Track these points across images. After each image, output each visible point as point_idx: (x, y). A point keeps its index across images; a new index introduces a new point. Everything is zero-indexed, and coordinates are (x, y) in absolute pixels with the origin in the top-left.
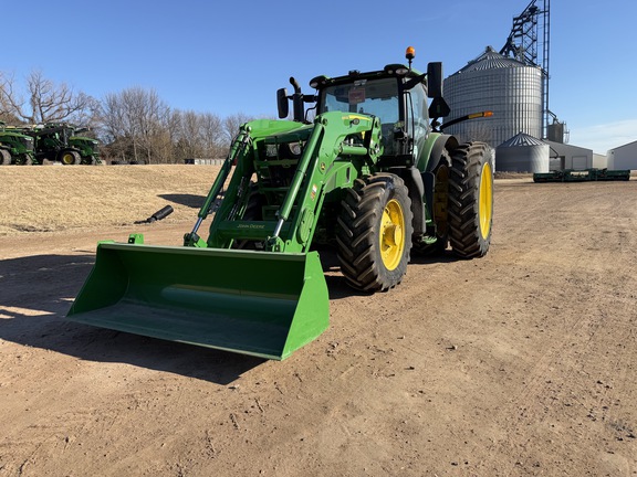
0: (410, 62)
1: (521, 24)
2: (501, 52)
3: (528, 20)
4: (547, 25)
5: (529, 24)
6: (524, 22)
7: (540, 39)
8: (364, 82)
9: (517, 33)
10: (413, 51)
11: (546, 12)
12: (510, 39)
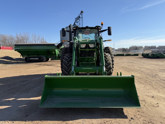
0: (102, 26)
1: (77, 20)
2: (73, 25)
3: (78, 19)
4: (82, 21)
5: (79, 20)
6: (77, 19)
7: (81, 24)
8: (89, 29)
9: (76, 22)
10: (103, 23)
11: (82, 18)
12: (75, 23)
